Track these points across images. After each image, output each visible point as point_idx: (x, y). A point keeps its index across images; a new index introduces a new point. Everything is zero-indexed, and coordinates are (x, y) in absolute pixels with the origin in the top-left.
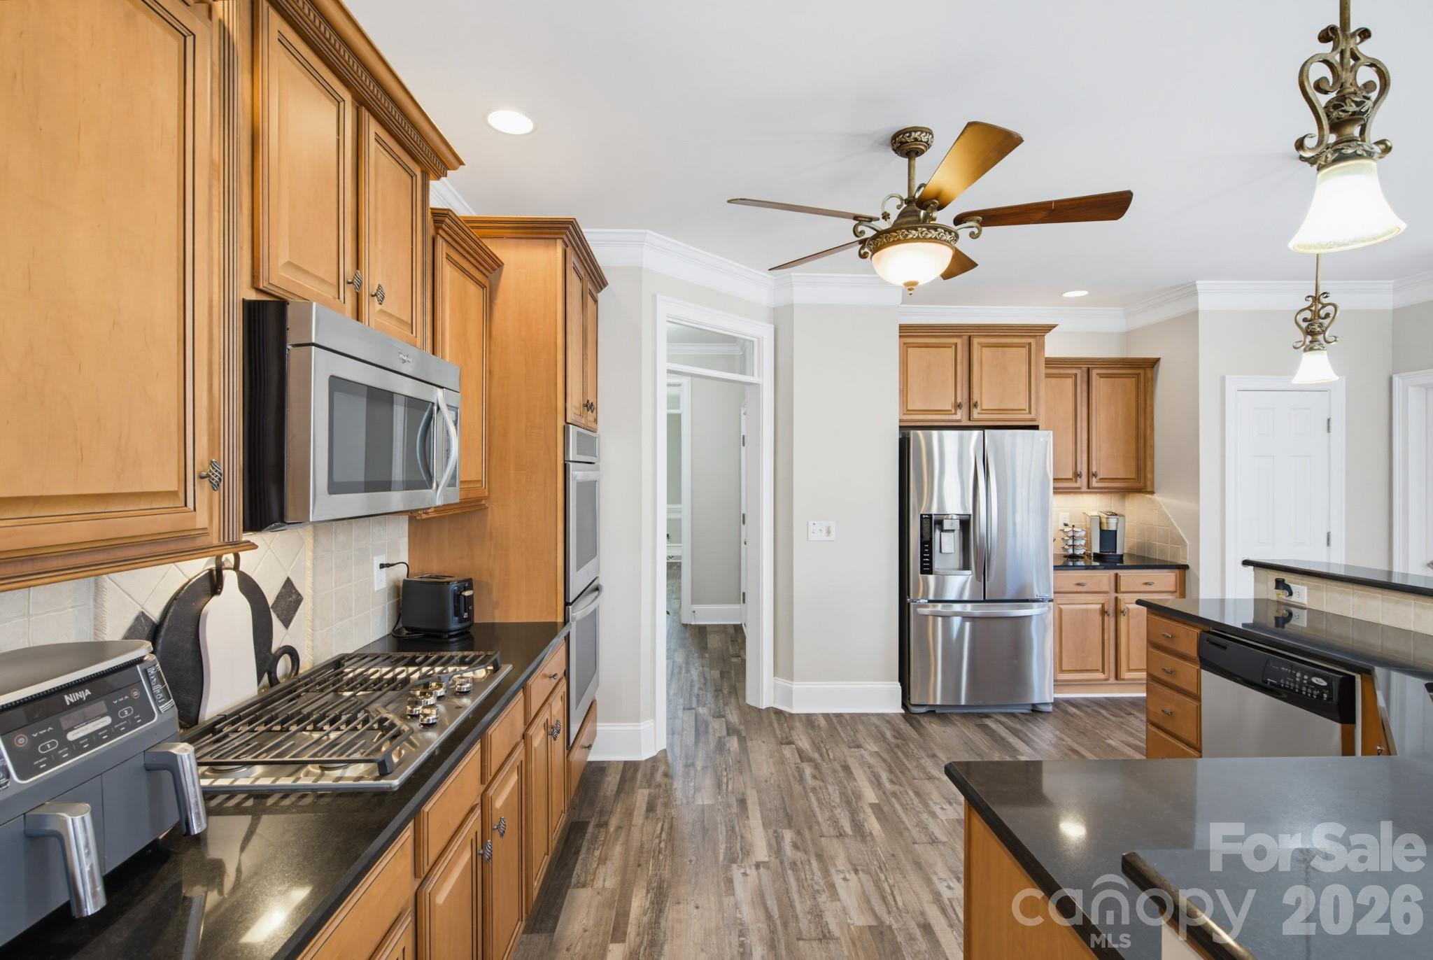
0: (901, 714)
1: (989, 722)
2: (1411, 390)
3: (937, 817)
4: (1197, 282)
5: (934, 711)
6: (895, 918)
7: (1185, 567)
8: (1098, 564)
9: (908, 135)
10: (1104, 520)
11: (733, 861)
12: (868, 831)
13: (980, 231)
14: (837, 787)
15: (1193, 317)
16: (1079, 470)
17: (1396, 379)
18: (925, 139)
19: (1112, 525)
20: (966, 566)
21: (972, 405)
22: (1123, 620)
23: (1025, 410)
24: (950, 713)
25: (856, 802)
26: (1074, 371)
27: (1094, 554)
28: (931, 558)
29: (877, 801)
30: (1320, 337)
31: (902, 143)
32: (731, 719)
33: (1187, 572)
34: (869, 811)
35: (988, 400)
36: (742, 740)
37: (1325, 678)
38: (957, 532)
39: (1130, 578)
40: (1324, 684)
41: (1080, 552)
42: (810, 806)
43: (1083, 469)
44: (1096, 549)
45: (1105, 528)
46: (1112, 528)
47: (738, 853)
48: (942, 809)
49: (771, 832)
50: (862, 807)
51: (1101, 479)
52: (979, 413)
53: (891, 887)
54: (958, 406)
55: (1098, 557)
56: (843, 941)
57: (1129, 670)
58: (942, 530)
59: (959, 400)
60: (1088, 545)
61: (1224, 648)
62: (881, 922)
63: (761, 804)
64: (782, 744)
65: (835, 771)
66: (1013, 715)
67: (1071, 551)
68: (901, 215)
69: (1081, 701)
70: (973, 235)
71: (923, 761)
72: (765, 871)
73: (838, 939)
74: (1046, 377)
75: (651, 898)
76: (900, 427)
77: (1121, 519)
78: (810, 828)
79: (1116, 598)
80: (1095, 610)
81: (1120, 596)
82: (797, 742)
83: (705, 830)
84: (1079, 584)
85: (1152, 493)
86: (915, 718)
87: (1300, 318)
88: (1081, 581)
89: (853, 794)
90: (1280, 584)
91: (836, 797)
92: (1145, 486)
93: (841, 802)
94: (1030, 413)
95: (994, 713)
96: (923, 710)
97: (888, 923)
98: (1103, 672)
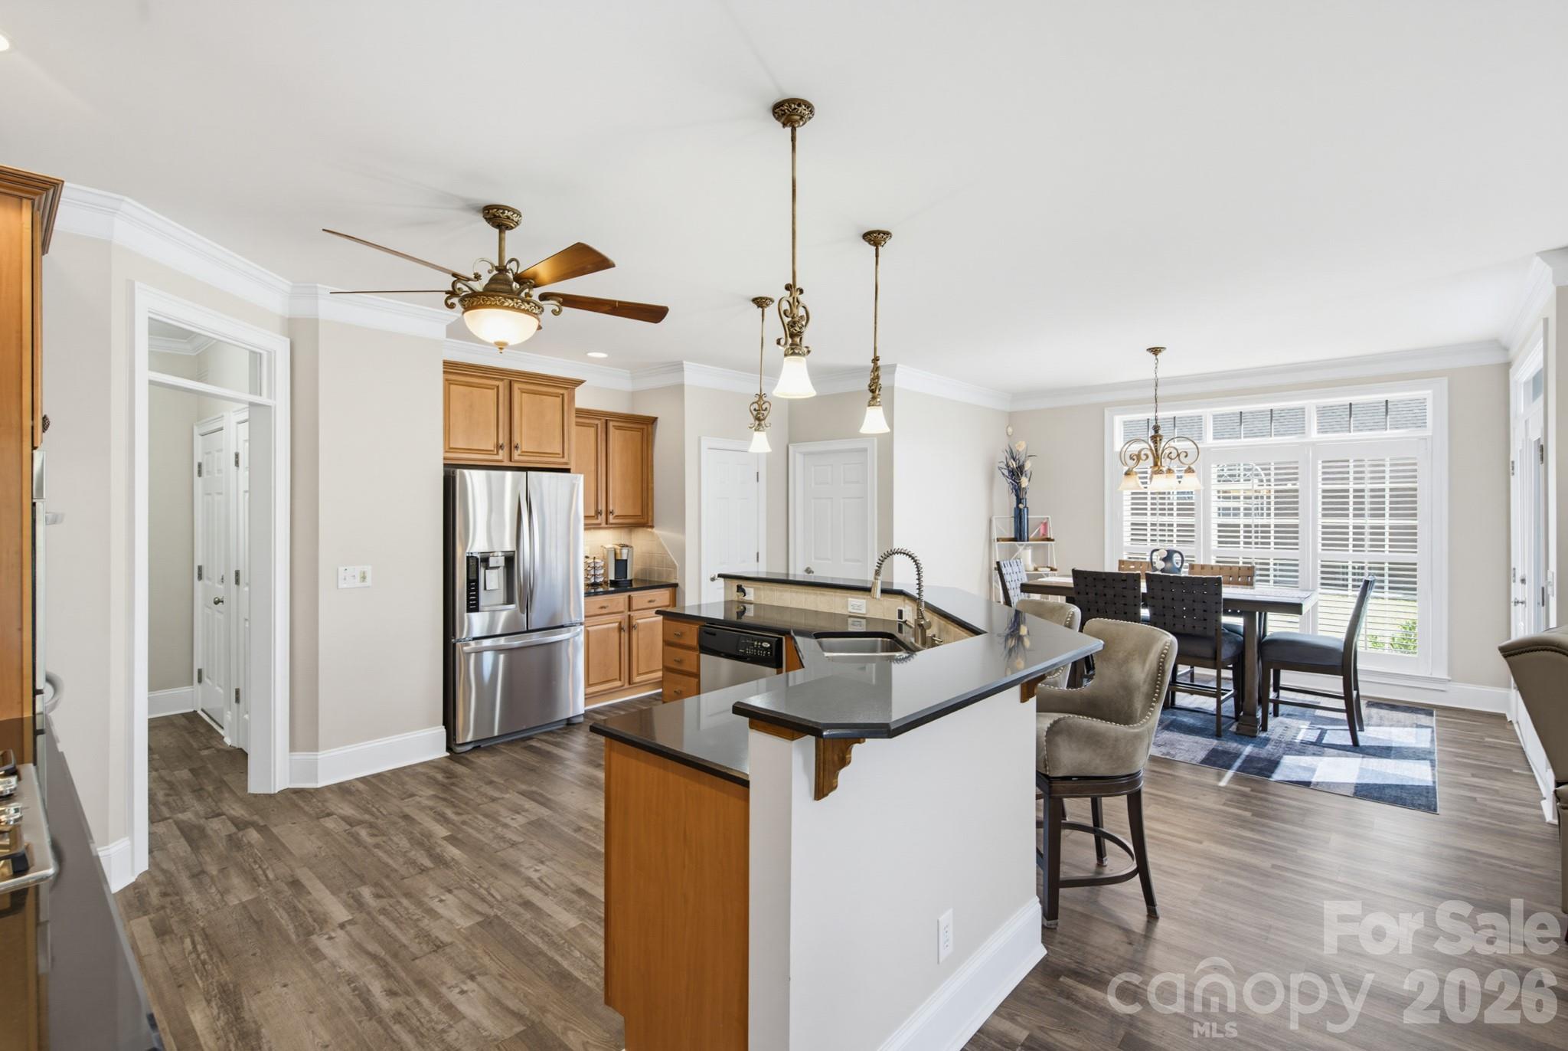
0: (446, 757)
1: (534, 743)
2: (797, 455)
3: (511, 827)
4: (684, 362)
5: (479, 746)
6: (498, 908)
7: (675, 586)
8: (613, 589)
9: (501, 211)
10: (618, 551)
11: (310, 933)
12: (449, 858)
13: (560, 310)
14: (402, 836)
15: (680, 388)
16: (600, 508)
17: (790, 447)
18: (516, 219)
19: (624, 555)
20: (510, 600)
21: (512, 447)
22: (634, 633)
23: (559, 454)
24: (496, 744)
25: (428, 840)
26: (596, 422)
27: (611, 581)
28: (477, 595)
29: (449, 833)
30: (763, 422)
31: (495, 216)
32: (233, 813)
33: (677, 589)
34: (444, 843)
35: (527, 443)
36: (263, 830)
37: (769, 642)
38: (501, 569)
39: (640, 598)
40: (769, 645)
41: (600, 580)
42: (379, 860)
43: (602, 507)
44: (612, 577)
45: (619, 558)
46: (624, 557)
47: (312, 923)
48: (513, 819)
49: (343, 895)
50: (436, 843)
51: (617, 516)
52: (519, 455)
53: (486, 889)
54: (500, 447)
55: (613, 583)
56: (458, 942)
57: (639, 674)
58: (487, 567)
59: (501, 442)
60: (606, 574)
61: (714, 635)
62: (487, 916)
63: (322, 878)
64: (318, 818)
65: (394, 823)
66: (551, 732)
67: (593, 581)
68: (493, 280)
69: (603, 709)
70: (554, 312)
71: (482, 789)
72: (353, 927)
73: (451, 943)
74: (577, 425)
75: (216, 1004)
76: (445, 465)
77: (630, 549)
78: (388, 877)
79: (629, 616)
80: (613, 629)
81: (632, 614)
82: (336, 812)
83: (258, 924)
84: (602, 608)
85: (652, 527)
86: (463, 757)
87: (752, 408)
88: (604, 604)
89: (422, 835)
90: (740, 589)
91: (404, 843)
92: (647, 523)
93: (412, 845)
94: (563, 457)
95: (536, 734)
96: (469, 747)
97: (492, 914)
98: (620, 680)
